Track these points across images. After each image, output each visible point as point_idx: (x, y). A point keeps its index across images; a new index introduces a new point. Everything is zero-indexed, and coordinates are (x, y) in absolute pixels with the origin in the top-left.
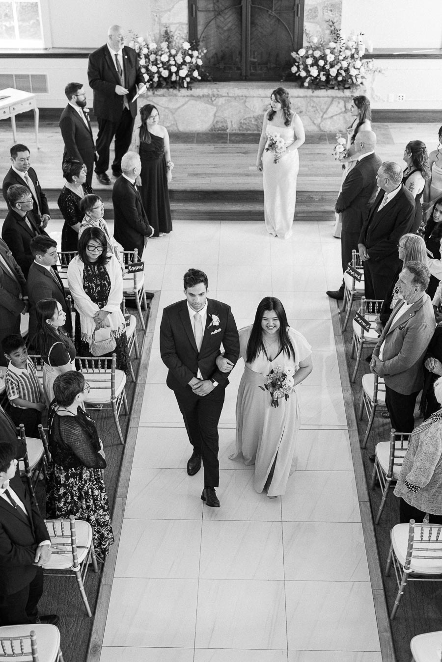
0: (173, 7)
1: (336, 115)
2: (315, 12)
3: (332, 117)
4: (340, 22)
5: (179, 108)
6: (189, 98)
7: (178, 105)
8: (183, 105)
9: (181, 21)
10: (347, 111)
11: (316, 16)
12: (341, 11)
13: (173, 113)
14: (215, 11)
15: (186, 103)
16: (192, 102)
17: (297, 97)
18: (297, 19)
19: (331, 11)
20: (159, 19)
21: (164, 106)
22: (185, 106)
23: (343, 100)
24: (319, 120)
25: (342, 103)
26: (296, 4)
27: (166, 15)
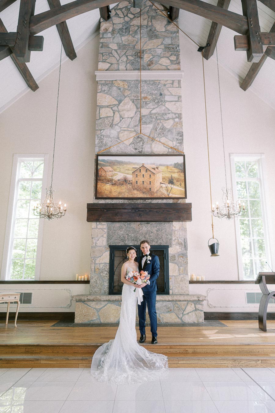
0: (102, 255)
1: (190, 312)
2: (174, 258)
3: (188, 313)
4: (188, 262)
5: (102, 308)
6: (108, 302)
7: (102, 306)
8: (104, 306)
9: (106, 262)
10: (196, 310)
11: (175, 260)
12: (187, 257)
13: (98, 312)
14: (123, 256)
15: (105, 305)
16: (109, 305)
17: (168, 301)
18: (165, 261)
19: (182, 257)
20: (95, 261)
21: (93, 307)
22: (105, 307)
23: (194, 303)
24: (181, 315)
25: (193, 306)
26: (164, 253)
27: (98, 259)
